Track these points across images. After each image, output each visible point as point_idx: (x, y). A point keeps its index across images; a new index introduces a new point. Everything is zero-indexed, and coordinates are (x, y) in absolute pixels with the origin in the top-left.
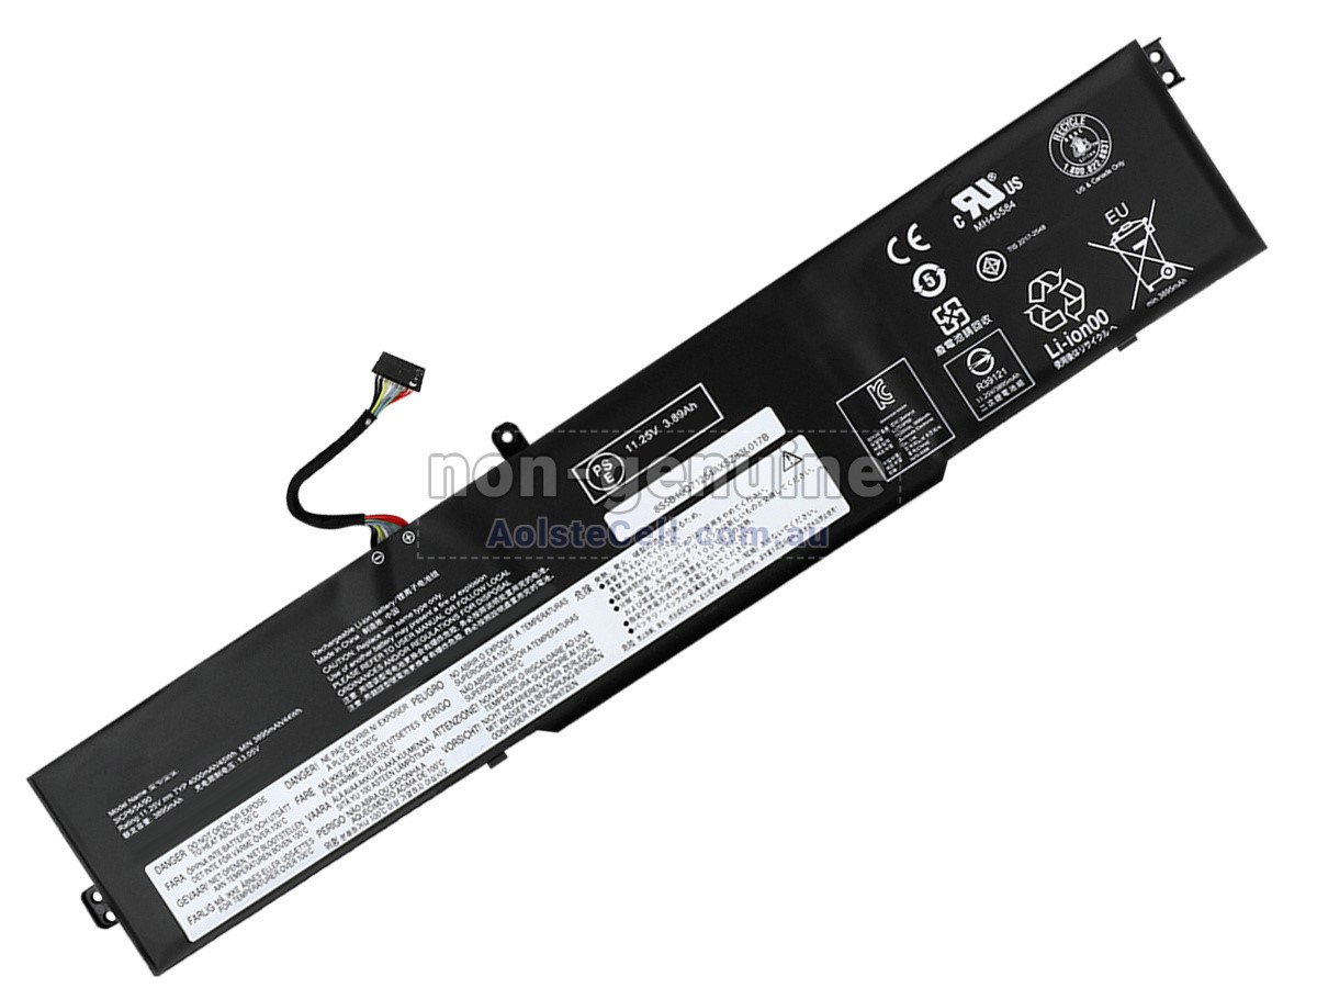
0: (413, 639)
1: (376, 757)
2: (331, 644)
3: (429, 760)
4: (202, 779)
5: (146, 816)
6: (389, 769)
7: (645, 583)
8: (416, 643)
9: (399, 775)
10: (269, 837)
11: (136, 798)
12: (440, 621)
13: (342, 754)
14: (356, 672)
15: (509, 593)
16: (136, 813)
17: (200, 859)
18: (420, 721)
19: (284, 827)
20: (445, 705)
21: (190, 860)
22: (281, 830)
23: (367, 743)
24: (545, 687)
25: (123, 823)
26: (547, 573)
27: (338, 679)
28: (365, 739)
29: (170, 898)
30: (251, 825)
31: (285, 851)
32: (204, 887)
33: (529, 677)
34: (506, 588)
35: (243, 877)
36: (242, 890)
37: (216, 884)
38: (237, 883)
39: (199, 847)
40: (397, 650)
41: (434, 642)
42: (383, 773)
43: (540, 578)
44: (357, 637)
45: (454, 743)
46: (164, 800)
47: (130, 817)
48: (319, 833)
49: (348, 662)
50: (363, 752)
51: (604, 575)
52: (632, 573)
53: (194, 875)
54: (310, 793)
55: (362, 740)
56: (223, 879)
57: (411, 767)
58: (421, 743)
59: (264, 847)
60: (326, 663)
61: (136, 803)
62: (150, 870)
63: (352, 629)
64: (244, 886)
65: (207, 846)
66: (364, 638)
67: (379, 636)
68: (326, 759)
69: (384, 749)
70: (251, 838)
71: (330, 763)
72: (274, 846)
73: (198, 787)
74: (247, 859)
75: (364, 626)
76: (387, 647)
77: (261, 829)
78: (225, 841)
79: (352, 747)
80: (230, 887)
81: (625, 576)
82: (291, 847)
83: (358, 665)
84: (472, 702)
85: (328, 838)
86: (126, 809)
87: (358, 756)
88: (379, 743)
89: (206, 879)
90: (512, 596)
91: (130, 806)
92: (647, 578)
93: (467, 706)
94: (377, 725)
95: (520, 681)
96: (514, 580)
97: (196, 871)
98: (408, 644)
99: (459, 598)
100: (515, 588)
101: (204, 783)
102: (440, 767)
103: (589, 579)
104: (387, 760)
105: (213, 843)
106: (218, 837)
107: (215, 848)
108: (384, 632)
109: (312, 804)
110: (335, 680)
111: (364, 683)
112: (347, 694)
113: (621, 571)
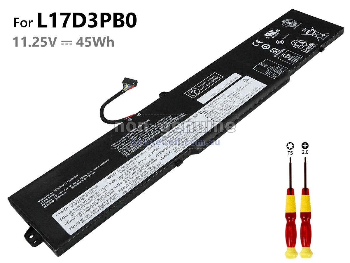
0: (145, 135)
1: (137, 166)
2: (117, 142)
3: (156, 163)
4: (74, 185)
5: (53, 199)
6: (142, 168)
7: (214, 110)
8: (146, 136)
9: (146, 169)
10: (100, 196)
11: (49, 195)
12: (152, 130)
13: (125, 168)
14: (127, 147)
15: (173, 120)
16: (49, 199)
17: (74, 208)
18: (151, 154)
19: (106, 192)
20: (158, 148)
21: (70, 209)
22: (104, 193)
23: (133, 163)
24: (190, 138)
25: (43, 203)
26: (183, 114)
27: (121, 150)
28: (132, 162)
29: (62, 224)
30: (93, 194)
31: (107, 199)
32: (76, 216)
33: (185, 136)
34: (172, 119)
35: (91, 210)
36: (91, 214)
37: (80, 215)
38: (89, 212)
39: (74, 204)
40: (139, 139)
41: (152, 135)
42: (140, 170)
43: (182, 115)
44: (126, 139)
45: (164, 157)
46: (60, 193)
47: (46, 201)
48: (119, 191)
49: (124, 145)
50: (132, 166)
51: (201, 111)
53: (71, 213)
54: (115, 180)
55: (131, 163)
56: (83, 212)
57: (150, 166)
58: (152, 160)
59: (98, 200)
60: (116, 147)
61: (49, 196)
62: (54, 216)
63: (124, 138)
64: (91, 213)
65: (77, 204)
66: (128, 139)
67: (133, 136)
68: (119, 170)
69: (139, 164)
70: (94, 198)
71: (121, 171)
72: (102, 198)
73: (72, 187)
74: (92, 204)
75: (128, 136)
76: (136, 138)
77: (97, 194)
78: (83, 201)
79: (128, 165)
80: (86, 214)
81: (208, 110)
82: (109, 197)
83: (127, 145)
84: (167, 146)
85: (123, 191)
86: (45, 199)
87: (130, 167)
88: (137, 162)
89: (76, 214)
90: (174, 120)
91: (47, 198)
92: (214, 109)
93: (166, 147)
94: (136, 158)
95: (182, 138)
96: (173, 117)
97: (72, 212)
98: (143, 136)
99: (157, 124)
100: (174, 118)
101: (75, 186)
102: (160, 164)
103: (197, 113)
104: (141, 166)
105: (79, 202)
106: (81, 200)
107: (80, 203)
108: (135, 135)
109: (115, 183)
110: (120, 150)
111: (130, 149)
112: (125, 153)
113: (206, 109)
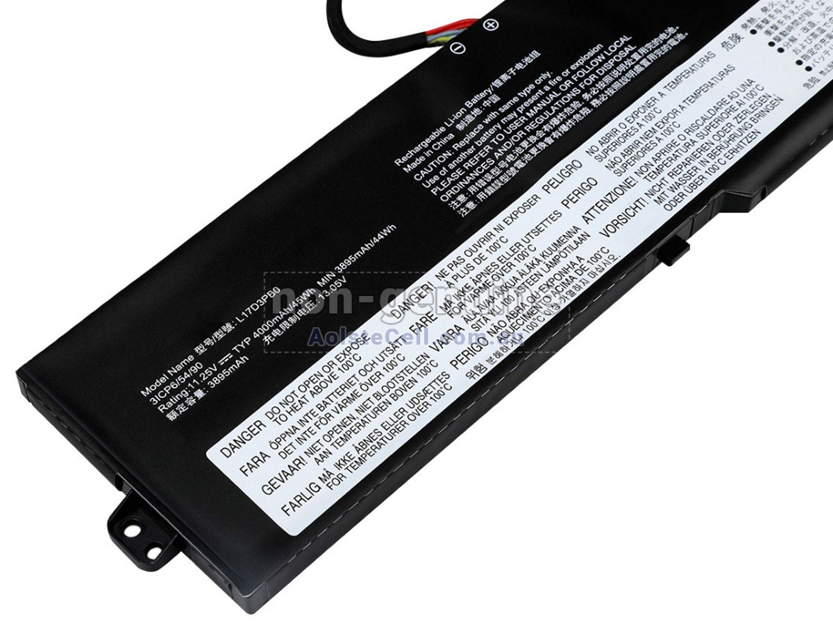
0: (527, 123)
1: (511, 260)
2: (418, 149)
3: (586, 250)
4: (271, 329)
5: (197, 388)
6: (533, 271)
7: (808, 19)
8: (532, 126)
9: (551, 275)
10: (383, 381)
11: (179, 367)
12: (555, 100)
13: (464, 265)
14: (459, 173)
15: (636, 56)
16: (183, 386)
17: (286, 427)
18: (562, 209)
19: (401, 365)
20: (590, 184)
21: (272, 430)
22: (397, 370)
23: (495, 247)
24: (717, 143)
25: (164, 401)
26: (678, 32)
27: (438, 183)
28: (491, 243)
29: (251, 486)
30: (353, 370)
31: (411, 394)
32: (300, 461)
33: (693, 136)
34: (631, 53)
35: (356, 439)
36: (356, 455)
37: (317, 455)
38: (348, 447)
39: (283, 411)
40: (508, 137)
41: (555, 121)
42: (525, 278)
43: (671, 37)
44: (451, 136)
45: (615, 224)
46: (221, 362)
47: (174, 392)
48: (455, 363)
49: (446, 164)
50: (492, 258)
51: (751, 20)
52: (786, 12)
53: (281, 449)
54: (429, 318)
55: (487, 245)
56: (327, 446)
57: (563, 263)
58: (569, 235)
59: (377, 395)
60: (417, 170)
61: (181, 373)
62: (214, 454)
63: (442, 129)
64: (358, 450)
65: (294, 409)
66: (460, 136)
67: (480, 127)
68: (442, 275)
69: (519, 251)
70: (357, 387)
71: (449, 278)
72: (392, 391)
73: (267, 339)
74: (355, 414)
75: (458, 122)
76: (493, 136)
77: (369, 374)
78: (320, 398)
79: (475, 255)
80: (338, 454)
81: (780, 17)
82: (418, 388)
83: (460, 166)
84: (625, 176)
85: (470, 366)
86: (168, 383)
87: (485, 264)
88: (511, 243)
89: (300, 450)
90: (643, 58)
91: (172, 378)
92: (808, 14)
93: (620, 181)
94: (504, 224)
95: (682, 143)
96: (638, 42)
97: (284, 444)
98: (521, 128)
99: (573, 72)
100: (643, 50)
101: (276, 333)
102: (605, 256)
103: (735, 27)
104: (528, 260)
105: (302, 403)
106: (308, 395)
107: (306, 409)
108: (487, 121)
109: (436, 330)
110: (433, 186)
111: (472, 182)
112: (454, 197)
113: (772, 12)
